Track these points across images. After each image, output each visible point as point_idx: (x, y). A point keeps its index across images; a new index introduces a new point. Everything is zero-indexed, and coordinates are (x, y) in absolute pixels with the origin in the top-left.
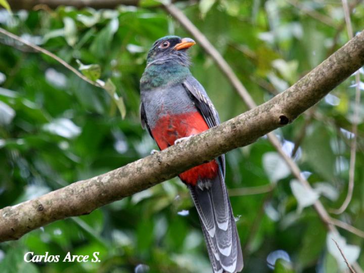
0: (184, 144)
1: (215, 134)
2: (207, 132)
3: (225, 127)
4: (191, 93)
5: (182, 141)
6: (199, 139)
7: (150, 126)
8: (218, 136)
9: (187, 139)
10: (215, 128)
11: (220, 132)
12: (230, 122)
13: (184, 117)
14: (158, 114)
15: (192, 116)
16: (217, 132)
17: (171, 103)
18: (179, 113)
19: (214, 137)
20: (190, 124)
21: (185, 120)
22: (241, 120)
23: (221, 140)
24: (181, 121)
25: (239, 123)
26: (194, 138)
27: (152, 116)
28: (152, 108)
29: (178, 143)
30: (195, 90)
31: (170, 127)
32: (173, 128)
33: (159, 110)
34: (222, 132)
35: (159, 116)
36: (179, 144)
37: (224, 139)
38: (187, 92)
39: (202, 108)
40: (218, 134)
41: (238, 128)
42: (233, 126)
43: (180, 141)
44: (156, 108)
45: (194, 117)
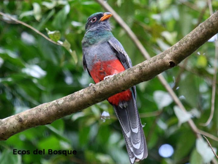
0: (110, 79)
1: (129, 73)
2: (124, 72)
3: (135, 69)
4: (113, 48)
5: (108, 78)
6: (119, 77)
7: (89, 69)
8: (131, 75)
9: (111, 76)
10: (129, 70)
11: (132, 72)
12: (138, 66)
13: (109, 63)
14: (93, 61)
16: (131, 72)
17: (101, 54)
18: (106, 60)
19: (129, 75)
20: (113, 67)
21: (110, 65)
22: (145, 64)
23: (133, 77)
24: (107, 65)
25: (144, 66)
27: (89, 63)
28: (89, 58)
29: (106, 79)
30: (116, 46)
31: (101, 69)
32: (103, 70)
33: (93, 59)
34: (133, 72)
36: (106, 80)
37: (135, 76)
38: (111, 47)
39: (121, 57)
40: (131, 73)
41: (143, 70)
42: (141, 68)
43: (107, 78)
44: (92, 57)
45: (115, 62)
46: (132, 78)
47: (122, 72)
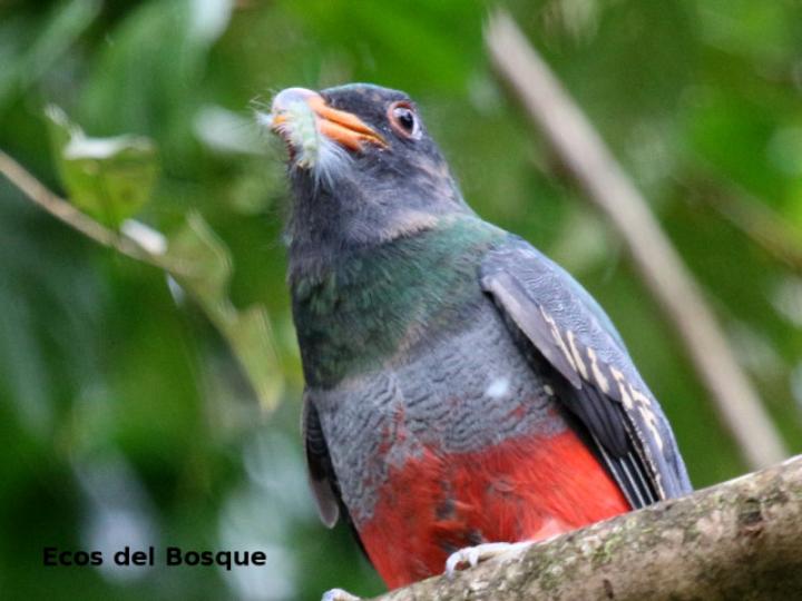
0: (494, 575)
1: (654, 542)
2: (616, 529)
3: (706, 512)
4: (530, 343)
5: (481, 560)
6: (571, 559)
7: (351, 507)
8: (666, 555)
9: (507, 553)
10: (658, 514)
11: (678, 534)
12: (736, 489)
13: (501, 461)
14: (384, 449)
15: (542, 454)
16: (665, 534)
17: (437, 399)
18: (475, 444)
19: (649, 556)
21: (508, 478)
22: (792, 485)
23: (681, 574)
24: (488, 484)
25: (781, 499)
26: (545, 549)
27: (354, 464)
28: (350, 427)
29: (464, 566)
30: (549, 326)
31: (443, 510)
32: (462, 514)
33: (385, 436)
34: (690, 537)
35: (388, 459)
36: (466, 574)
37: (695, 573)
38: (512, 334)
39: (590, 413)
40: (668, 543)
41: (770, 525)
42: (750, 511)
43: (473, 561)
44: (373, 422)
45: (550, 459)
46: (676, 582)
47: (595, 526)
